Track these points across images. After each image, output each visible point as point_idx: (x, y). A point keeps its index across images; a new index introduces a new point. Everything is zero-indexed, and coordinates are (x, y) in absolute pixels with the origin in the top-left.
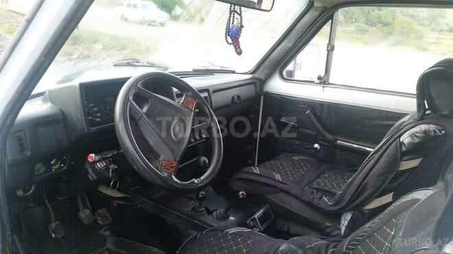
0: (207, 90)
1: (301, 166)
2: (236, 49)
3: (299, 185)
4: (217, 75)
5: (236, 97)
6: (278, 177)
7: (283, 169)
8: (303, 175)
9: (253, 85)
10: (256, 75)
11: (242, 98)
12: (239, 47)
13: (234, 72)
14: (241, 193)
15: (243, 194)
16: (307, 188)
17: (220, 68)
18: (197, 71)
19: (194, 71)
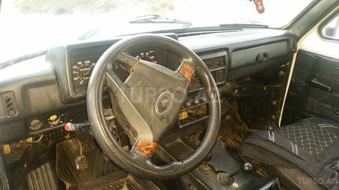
0: (226, 49)
1: (326, 136)
2: (257, 6)
3: (318, 162)
4: (245, 31)
5: (262, 55)
6: (295, 149)
7: (304, 138)
8: (327, 148)
9: (286, 42)
10: (291, 31)
11: (270, 57)
12: (262, 4)
13: (266, 27)
14: (246, 165)
15: (248, 166)
16: (327, 167)
17: (251, 23)
18: (225, 26)
19: (221, 26)
